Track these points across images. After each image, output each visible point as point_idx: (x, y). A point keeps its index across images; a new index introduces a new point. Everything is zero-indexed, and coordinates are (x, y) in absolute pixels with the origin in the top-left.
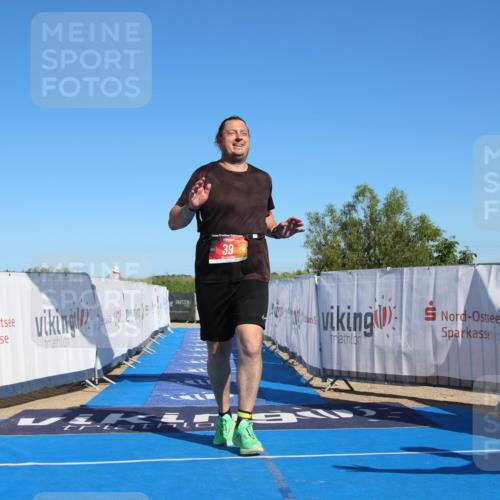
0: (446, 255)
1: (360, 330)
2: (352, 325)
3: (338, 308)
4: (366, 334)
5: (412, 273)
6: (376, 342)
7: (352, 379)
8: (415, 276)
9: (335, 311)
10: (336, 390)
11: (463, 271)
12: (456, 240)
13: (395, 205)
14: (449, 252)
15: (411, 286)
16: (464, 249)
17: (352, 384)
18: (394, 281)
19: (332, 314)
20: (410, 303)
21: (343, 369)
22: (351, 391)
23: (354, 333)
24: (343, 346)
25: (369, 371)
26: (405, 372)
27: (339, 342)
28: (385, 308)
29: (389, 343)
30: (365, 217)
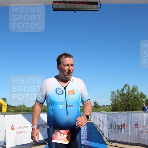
2: (116, 128)
5: (132, 114)
6: (122, 133)
9: (112, 124)
28: (125, 124)
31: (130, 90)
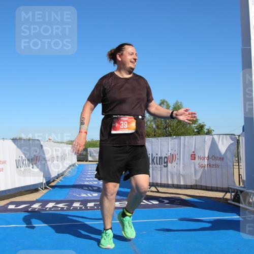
0: (200, 130)
1: (162, 164)
2: (158, 162)
3: (152, 154)
4: (164, 166)
5: (185, 139)
6: (169, 170)
7: (158, 186)
8: (186, 140)
10: (151, 191)
11: (208, 138)
12: (205, 124)
14: (201, 129)
15: (184, 145)
16: (208, 128)
17: (158, 188)
18: (177, 142)
19: (149, 157)
20: (184, 152)
21: (155, 182)
22: (158, 192)
23: (159, 166)
24: (154, 172)
25: (166, 183)
26: (182, 183)
27: (152, 170)
28: (173, 155)
29: (175, 170)
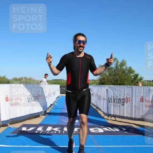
1: (120, 103)
2: (118, 102)
4: (122, 105)
9: (113, 97)
13: (123, 64)
14: (137, 77)
19: (112, 98)
30: (115, 67)
31: (119, 64)
